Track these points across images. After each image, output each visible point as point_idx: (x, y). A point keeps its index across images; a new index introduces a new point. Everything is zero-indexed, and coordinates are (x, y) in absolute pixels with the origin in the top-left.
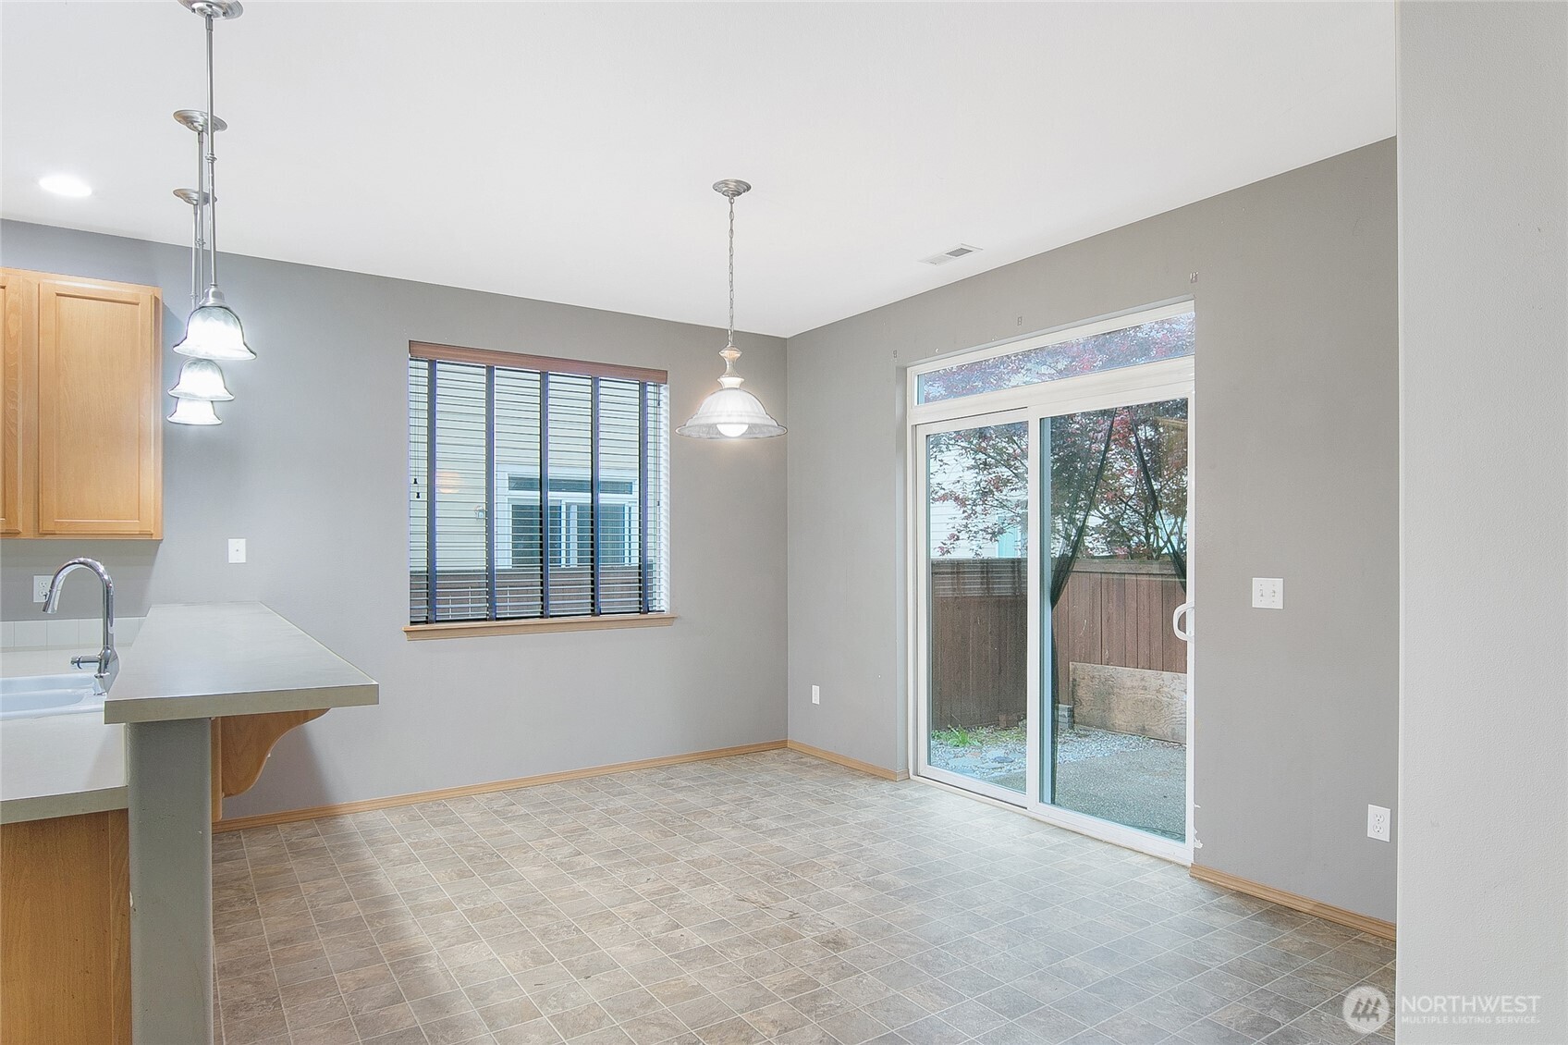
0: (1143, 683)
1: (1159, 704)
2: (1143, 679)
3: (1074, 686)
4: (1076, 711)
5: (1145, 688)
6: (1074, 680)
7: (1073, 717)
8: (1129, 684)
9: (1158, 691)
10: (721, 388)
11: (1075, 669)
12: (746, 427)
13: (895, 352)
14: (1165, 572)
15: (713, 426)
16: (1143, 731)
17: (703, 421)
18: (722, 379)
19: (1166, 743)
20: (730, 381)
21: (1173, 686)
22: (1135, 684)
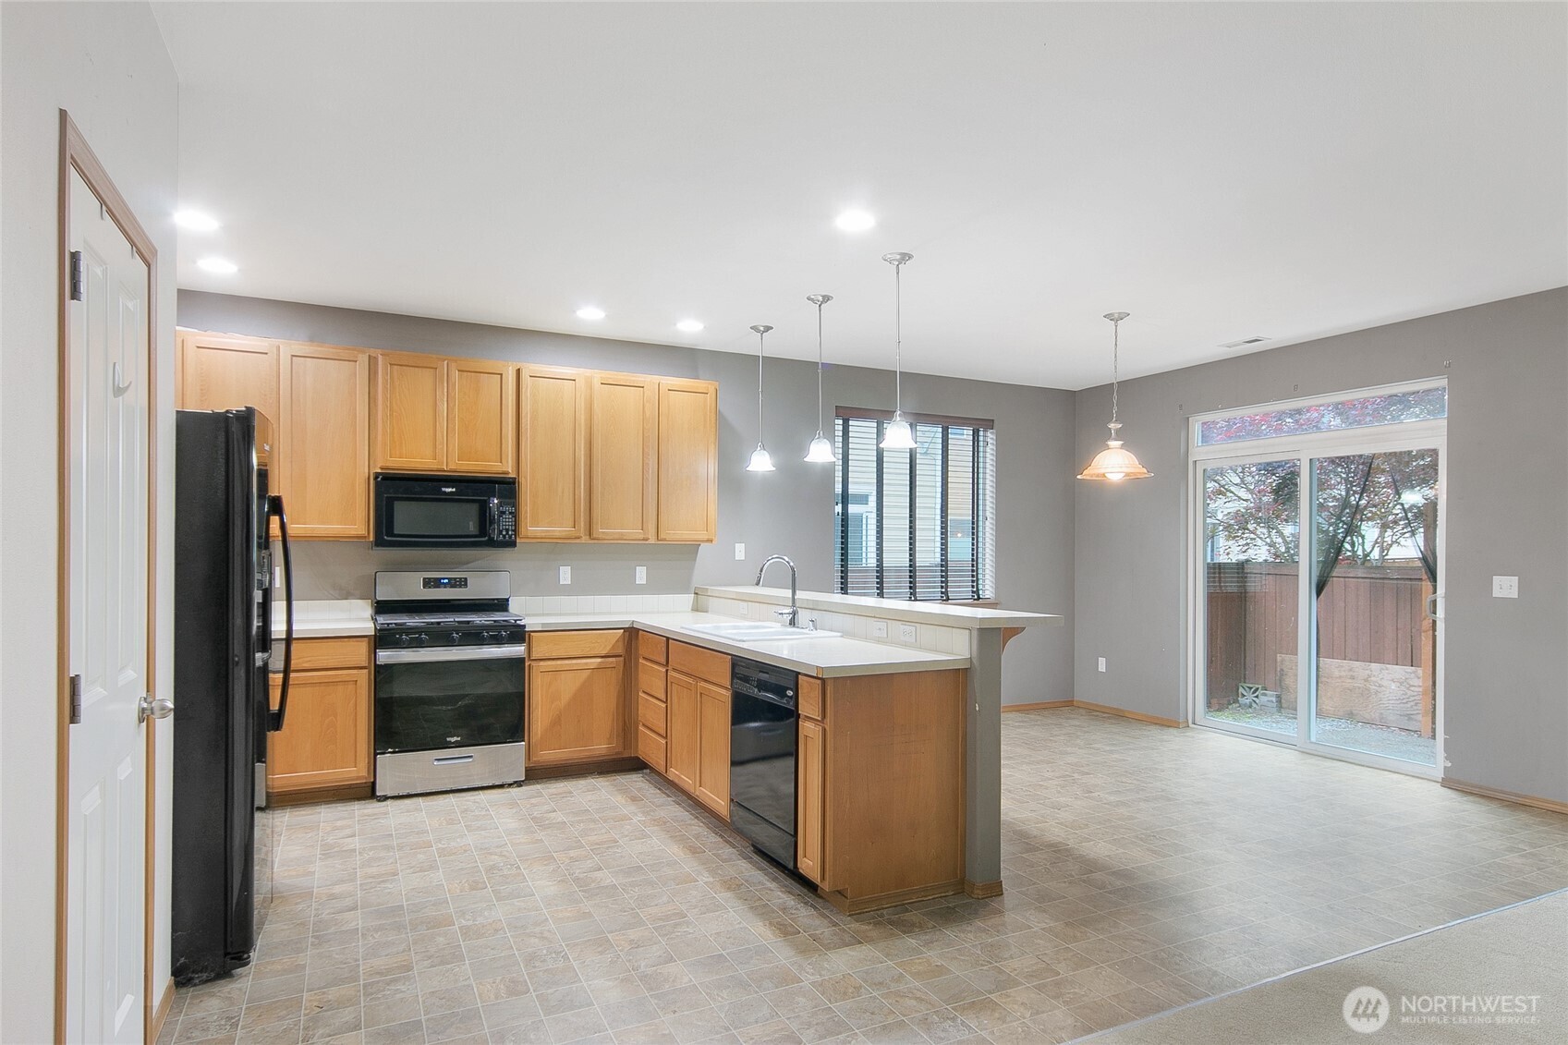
0: (1351, 673)
1: (1367, 692)
2: (1350, 670)
3: (1282, 675)
4: (1283, 697)
5: (1353, 678)
6: (1282, 670)
7: (1280, 701)
8: (1337, 673)
9: (1366, 680)
10: (1108, 448)
11: (1282, 661)
12: (1123, 475)
13: (1181, 406)
14: (1373, 576)
15: (1104, 475)
16: (1350, 716)
17: (1096, 471)
18: (1109, 443)
19: (1374, 726)
20: (1114, 444)
21: (1381, 676)
22: (1343, 674)
